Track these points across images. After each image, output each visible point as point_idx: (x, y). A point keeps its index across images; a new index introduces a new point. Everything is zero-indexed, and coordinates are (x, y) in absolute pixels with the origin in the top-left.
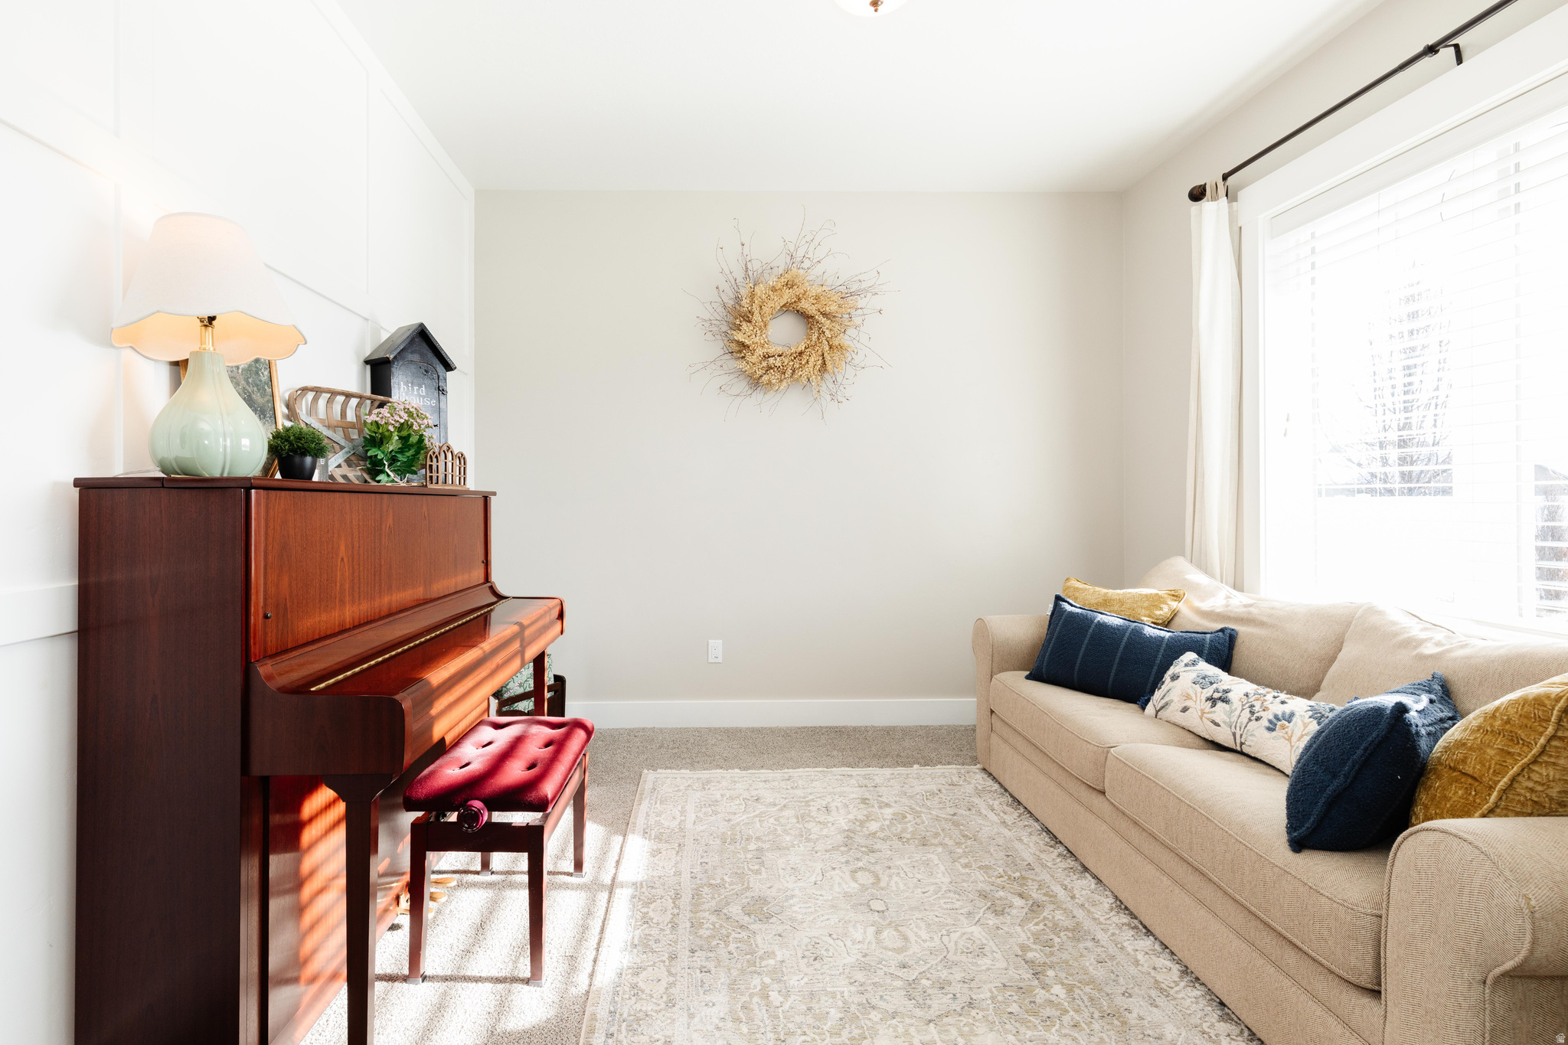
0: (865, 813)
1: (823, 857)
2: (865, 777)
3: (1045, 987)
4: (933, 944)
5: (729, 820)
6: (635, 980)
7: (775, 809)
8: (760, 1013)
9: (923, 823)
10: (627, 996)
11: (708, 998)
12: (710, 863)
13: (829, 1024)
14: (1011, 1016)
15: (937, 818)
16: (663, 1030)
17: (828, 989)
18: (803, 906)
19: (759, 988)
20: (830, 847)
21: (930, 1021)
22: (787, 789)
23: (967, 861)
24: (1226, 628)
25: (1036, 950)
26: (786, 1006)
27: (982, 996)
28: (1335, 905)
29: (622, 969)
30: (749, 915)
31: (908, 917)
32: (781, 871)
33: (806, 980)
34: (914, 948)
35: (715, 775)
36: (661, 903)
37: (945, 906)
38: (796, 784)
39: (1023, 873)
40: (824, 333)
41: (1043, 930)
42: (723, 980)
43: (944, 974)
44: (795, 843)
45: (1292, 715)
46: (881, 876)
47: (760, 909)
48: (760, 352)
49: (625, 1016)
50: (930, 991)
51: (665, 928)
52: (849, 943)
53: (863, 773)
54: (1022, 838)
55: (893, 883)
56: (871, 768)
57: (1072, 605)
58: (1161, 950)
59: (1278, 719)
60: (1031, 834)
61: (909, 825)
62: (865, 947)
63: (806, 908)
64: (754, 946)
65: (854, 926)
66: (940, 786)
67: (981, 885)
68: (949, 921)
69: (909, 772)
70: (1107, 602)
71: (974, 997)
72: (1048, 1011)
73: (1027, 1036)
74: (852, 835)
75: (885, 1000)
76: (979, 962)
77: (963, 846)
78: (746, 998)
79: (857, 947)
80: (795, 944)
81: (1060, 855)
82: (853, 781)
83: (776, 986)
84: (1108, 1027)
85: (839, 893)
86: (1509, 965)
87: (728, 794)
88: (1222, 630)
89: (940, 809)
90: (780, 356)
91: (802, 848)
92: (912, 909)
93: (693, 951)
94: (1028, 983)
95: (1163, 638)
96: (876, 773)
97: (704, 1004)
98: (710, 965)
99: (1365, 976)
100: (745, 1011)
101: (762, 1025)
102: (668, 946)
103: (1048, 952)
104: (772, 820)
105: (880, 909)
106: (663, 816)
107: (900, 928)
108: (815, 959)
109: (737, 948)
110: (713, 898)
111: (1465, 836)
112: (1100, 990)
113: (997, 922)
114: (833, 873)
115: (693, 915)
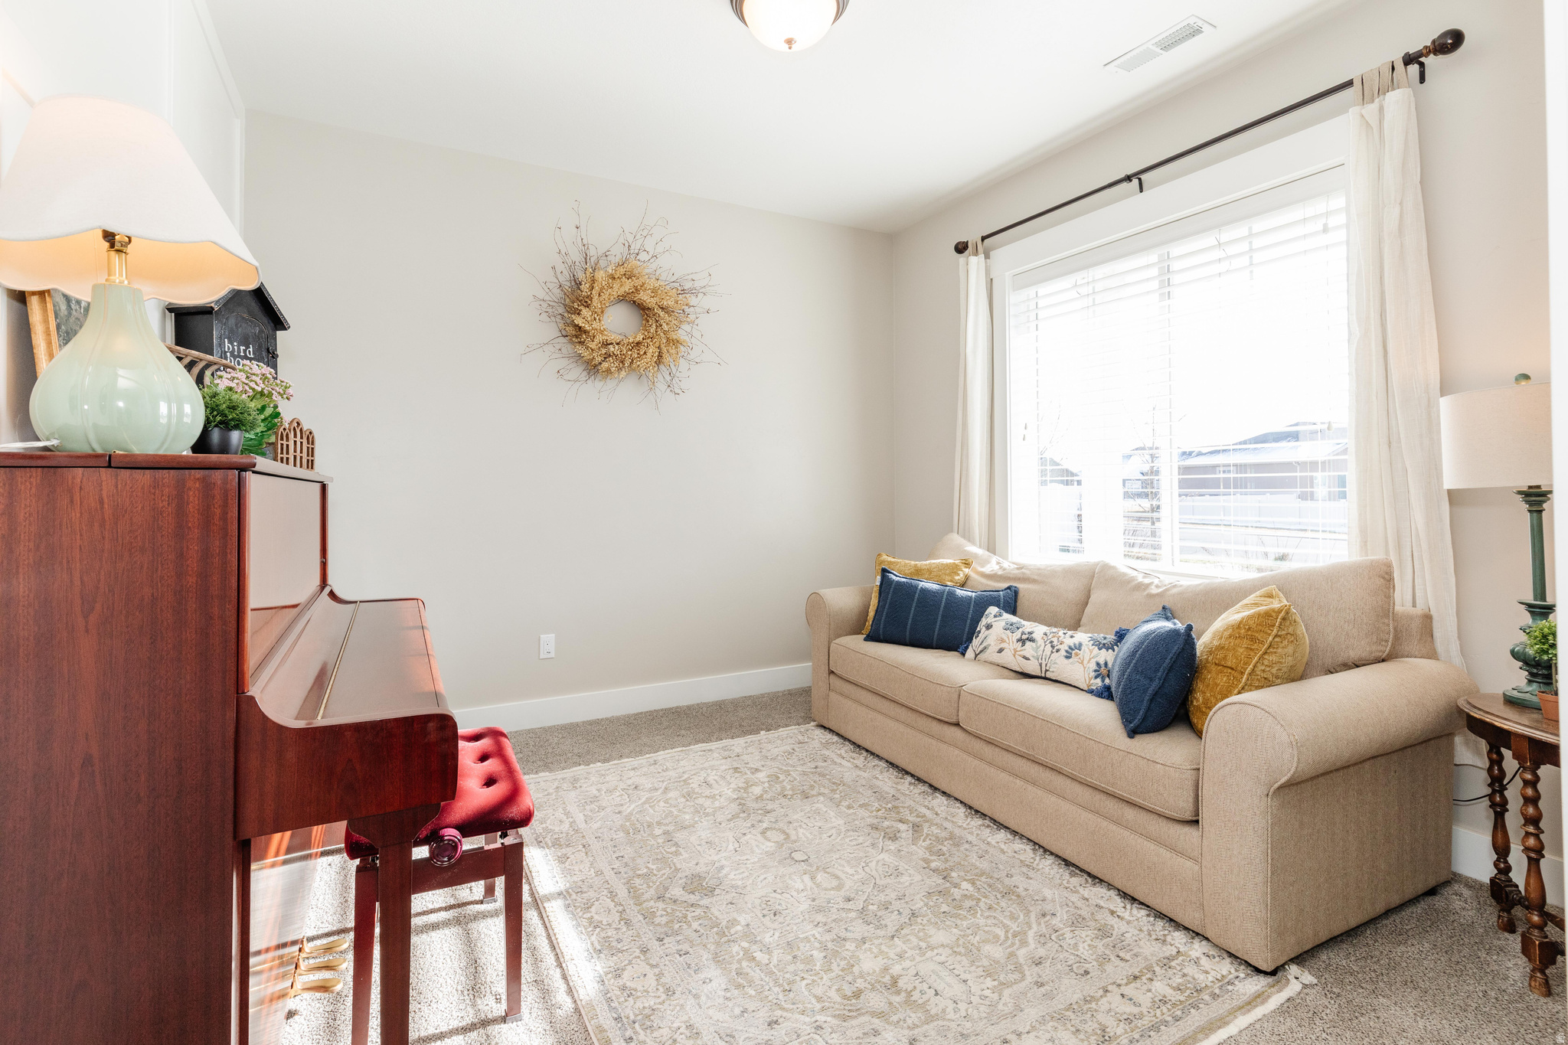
0: (744, 781)
1: (729, 826)
2: (724, 749)
3: (956, 886)
4: (860, 876)
5: (620, 812)
6: (621, 982)
7: (659, 793)
8: (756, 974)
9: (795, 779)
10: (623, 999)
11: (702, 976)
12: (626, 856)
13: (818, 964)
14: (945, 914)
15: (804, 773)
16: (677, 1018)
17: (801, 936)
18: (737, 872)
19: (742, 953)
20: (730, 816)
21: (893, 937)
22: (659, 773)
23: (847, 803)
24: (1011, 586)
25: (935, 860)
26: (775, 961)
27: (918, 906)
28: (1167, 768)
29: (600, 977)
30: (693, 893)
31: (828, 860)
32: (699, 848)
33: (777, 934)
34: (848, 884)
35: (579, 773)
36: (600, 904)
37: (852, 844)
38: (665, 767)
39: (893, 803)
40: (661, 326)
41: (931, 844)
42: (705, 957)
43: (882, 897)
44: (696, 819)
45: (1080, 645)
46: (787, 831)
47: (699, 885)
48: (599, 338)
49: (632, 1017)
50: (879, 914)
51: (619, 926)
52: (794, 894)
53: (721, 746)
54: (877, 776)
55: (801, 835)
56: (724, 741)
57: (897, 576)
58: (1012, 838)
59: (1072, 649)
60: (882, 772)
61: (785, 783)
62: (810, 893)
63: (740, 874)
64: (714, 919)
65: (790, 878)
66: (792, 746)
67: (868, 820)
68: (862, 854)
69: (759, 738)
70: (918, 571)
71: (914, 909)
72: (968, 903)
73: (964, 926)
74: (743, 802)
75: (850, 931)
76: (902, 881)
77: (838, 791)
78: (735, 966)
79: (803, 894)
80: (750, 907)
81: (910, 784)
82: (716, 755)
83: (754, 947)
84: (1010, 903)
85: (761, 854)
86: (1283, 780)
87: (604, 788)
88: (1009, 588)
89: (802, 765)
90: (618, 344)
91: (705, 823)
92: (830, 851)
93: (661, 940)
94: (943, 886)
95: (971, 597)
96: (732, 743)
97: (701, 982)
98: (685, 947)
99: (1188, 812)
100: (741, 976)
101: (764, 983)
102: (633, 942)
103: (943, 860)
104: (662, 804)
105: (803, 859)
106: (548, 822)
107: (828, 870)
108: (775, 915)
109: (700, 925)
110: (649, 887)
111: (1255, 704)
112: (991, 877)
113: (896, 846)
114: (746, 838)
115: (639, 908)
